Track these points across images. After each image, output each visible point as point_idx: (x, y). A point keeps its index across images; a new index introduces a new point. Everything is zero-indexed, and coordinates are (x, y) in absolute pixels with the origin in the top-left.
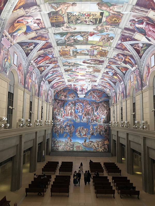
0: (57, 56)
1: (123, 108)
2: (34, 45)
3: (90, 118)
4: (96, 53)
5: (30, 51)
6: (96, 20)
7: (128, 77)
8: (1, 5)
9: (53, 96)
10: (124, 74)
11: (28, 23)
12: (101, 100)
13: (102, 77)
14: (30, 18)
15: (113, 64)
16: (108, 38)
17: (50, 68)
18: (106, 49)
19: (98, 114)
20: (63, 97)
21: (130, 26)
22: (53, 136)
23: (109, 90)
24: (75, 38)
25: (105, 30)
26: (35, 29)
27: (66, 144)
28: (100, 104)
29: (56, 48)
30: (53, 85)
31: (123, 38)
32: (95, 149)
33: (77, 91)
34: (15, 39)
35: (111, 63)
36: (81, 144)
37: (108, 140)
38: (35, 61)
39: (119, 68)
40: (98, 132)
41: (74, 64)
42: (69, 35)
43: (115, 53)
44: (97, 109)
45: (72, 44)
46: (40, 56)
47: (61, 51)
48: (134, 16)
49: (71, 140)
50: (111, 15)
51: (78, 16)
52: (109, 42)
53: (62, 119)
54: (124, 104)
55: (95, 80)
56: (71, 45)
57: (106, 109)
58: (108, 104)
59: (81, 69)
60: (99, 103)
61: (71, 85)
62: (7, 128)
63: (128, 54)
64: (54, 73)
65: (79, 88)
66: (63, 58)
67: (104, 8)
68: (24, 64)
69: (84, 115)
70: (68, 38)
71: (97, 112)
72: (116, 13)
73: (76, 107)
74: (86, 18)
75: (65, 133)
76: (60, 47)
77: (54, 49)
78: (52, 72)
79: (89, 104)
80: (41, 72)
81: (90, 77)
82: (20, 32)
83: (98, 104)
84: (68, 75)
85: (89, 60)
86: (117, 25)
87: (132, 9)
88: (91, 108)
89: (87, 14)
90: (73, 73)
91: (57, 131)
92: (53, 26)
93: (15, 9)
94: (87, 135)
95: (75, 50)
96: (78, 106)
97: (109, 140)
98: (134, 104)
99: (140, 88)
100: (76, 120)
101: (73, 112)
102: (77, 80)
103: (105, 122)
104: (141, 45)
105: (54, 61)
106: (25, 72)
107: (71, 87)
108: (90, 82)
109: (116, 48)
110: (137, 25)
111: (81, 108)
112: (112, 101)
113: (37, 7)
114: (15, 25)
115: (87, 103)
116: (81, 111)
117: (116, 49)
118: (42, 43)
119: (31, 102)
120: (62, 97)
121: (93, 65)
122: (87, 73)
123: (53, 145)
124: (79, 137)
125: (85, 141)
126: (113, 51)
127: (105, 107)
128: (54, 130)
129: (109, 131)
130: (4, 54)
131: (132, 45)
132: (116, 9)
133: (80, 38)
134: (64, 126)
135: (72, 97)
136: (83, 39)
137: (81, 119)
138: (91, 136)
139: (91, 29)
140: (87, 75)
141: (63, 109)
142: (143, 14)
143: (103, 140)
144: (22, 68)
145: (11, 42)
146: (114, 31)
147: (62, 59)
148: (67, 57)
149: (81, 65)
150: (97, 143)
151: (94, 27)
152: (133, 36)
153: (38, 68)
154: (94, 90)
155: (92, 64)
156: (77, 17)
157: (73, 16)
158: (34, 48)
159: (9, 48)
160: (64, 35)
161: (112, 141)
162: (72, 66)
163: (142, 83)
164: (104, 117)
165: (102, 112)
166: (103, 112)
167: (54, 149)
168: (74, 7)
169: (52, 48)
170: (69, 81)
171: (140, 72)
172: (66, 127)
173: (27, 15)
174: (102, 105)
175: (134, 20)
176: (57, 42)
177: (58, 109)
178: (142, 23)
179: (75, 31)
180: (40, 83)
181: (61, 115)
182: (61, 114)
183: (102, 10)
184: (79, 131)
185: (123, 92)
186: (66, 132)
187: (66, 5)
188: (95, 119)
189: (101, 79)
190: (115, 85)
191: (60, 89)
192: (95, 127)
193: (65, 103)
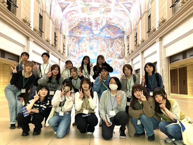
3: (105, 54)
9: (68, 32)
12: (115, 36)
20: (78, 34)
33: (92, 26)
44: (112, 46)
53: (77, 55)
55: (109, 8)
57: (121, 45)
58: (123, 40)
60: (114, 39)
61: (85, 18)
65: (93, 23)
79: (104, 41)
81: (104, 2)
83: (113, 40)
88: (106, 44)
96: (93, 43)
101: (88, 48)
102: (91, 10)
103: (119, 58)
107: (86, 21)
108: (105, 13)
115: (102, 39)
116: (96, 48)
141: (78, 46)
164: (119, 53)
166: (118, 48)
170: (83, 10)
174: (117, 41)
177: (73, 46)
182: (76, 50)
188: (110, 55)
189: (115, 5)
190: (130, 12)
191: (74, 24)
192: (110, 63)
193: (80, 40)
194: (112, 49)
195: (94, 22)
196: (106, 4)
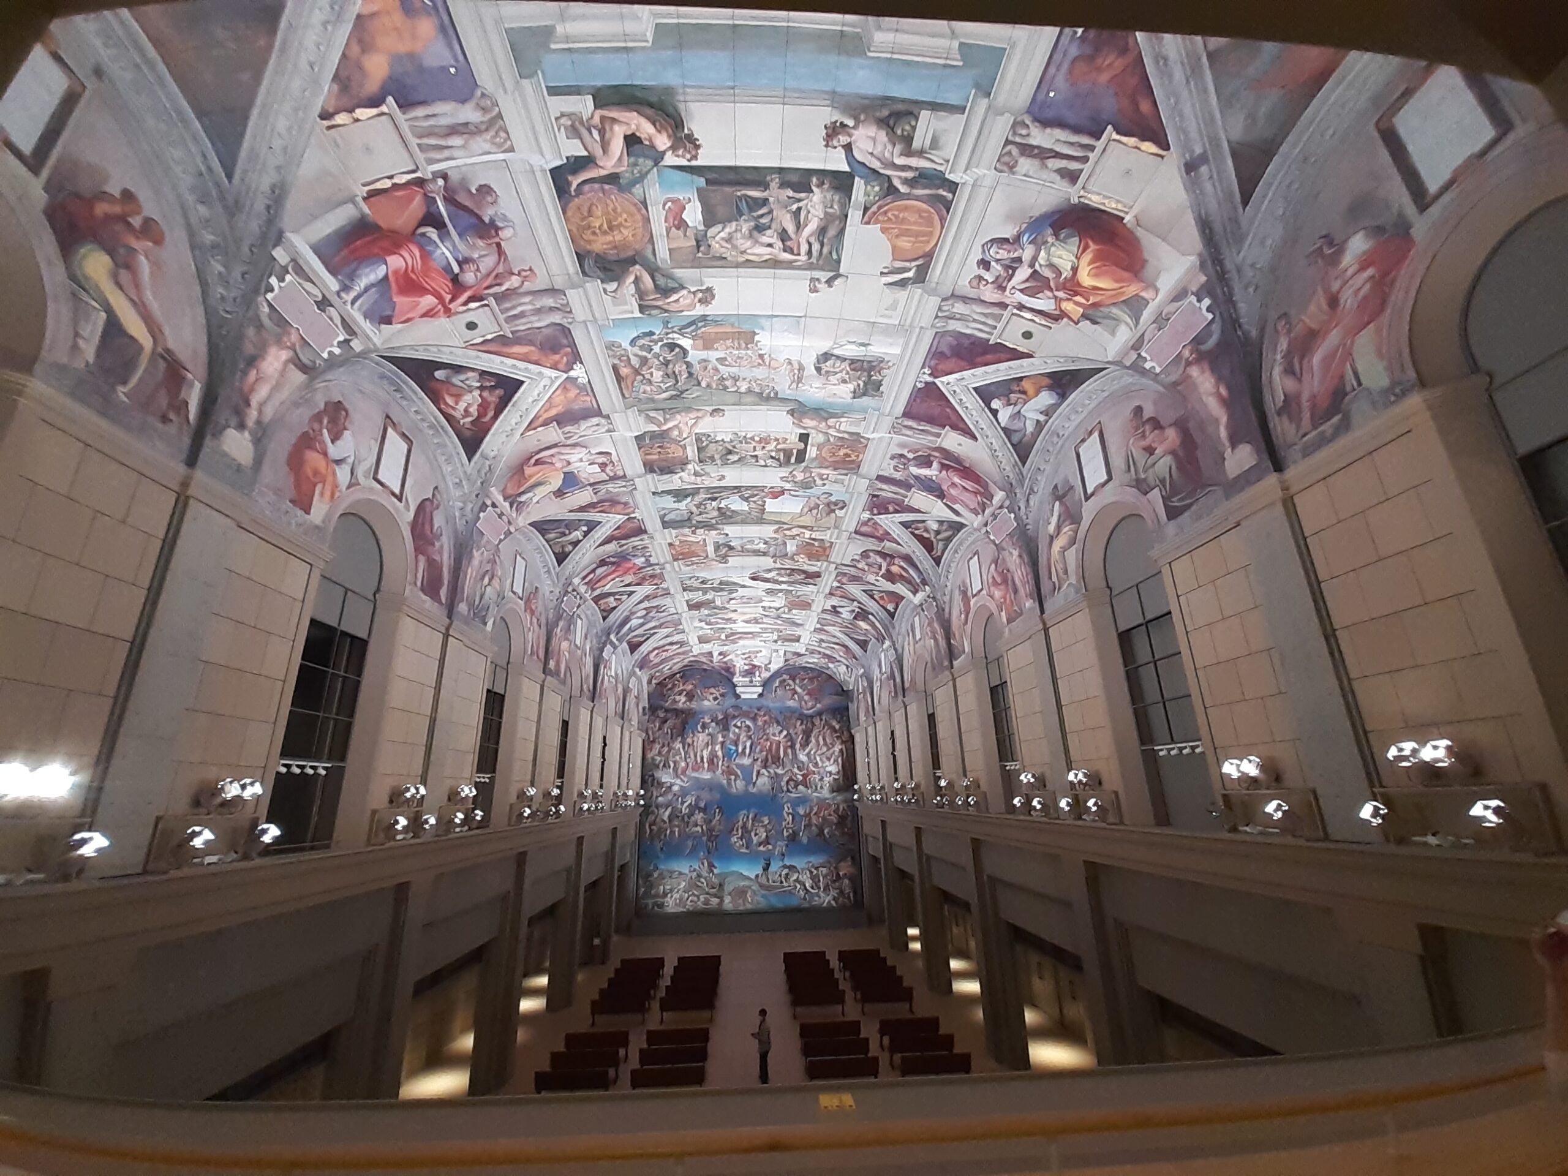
0: (662, 561)
1: (897, 734)
2: (585, 528)
3: (783, 775)
4: (794, 548)
5: (570, 548)
6: (788, 454)
7: (903, 625)
8: (485, 415)
9: (646, 696)
10: (892, 615)
11: (569, 463)
12: (818, 705)
13: (818, 626)
14: (578, 449)
15: (851, 581)
16: (828, 505)
17: (636, 598)
18: (826, 536)
19: (809, 758)
20: (683, 699)
21: (892, 471)
22: (645, 854)
23: (844, 667)
24: (722, 505)
25: (819, 482)
26: (592, 481)
27: (693, 885)
28: (817, 721)
29: (657, 535)
30: (648, 654)
31: (875, 506)
32: (805, 899)
33: (733, 674)
34: (524, 514)
35: (844, 580)
36: (750, 879)
37: (853, 858)
38: (587, 580)
39: (872, 597)
40: (814, 828)
41: (721, 583)
42: (702, 496)
43: (855, 549)
44: (806, 741)
45: (714, 521)
46: (603, 563)
47: (678, 543)
48: (902, 445)
49: (711, 866)
50: (832, 439)
51: (732, 441)
52: (833, 515)
53: (678, 781)
54: (899, 716)
55: (793, 635)
56: (708, 526)
57: (837, 737)
58: (845, 719)
59: (745, 600)
60: (812, 717)
61: (710, 654)
62: (474, 825)
63: (897, 551)
64: (651, 614)
65: (738, 665)
66: (682, 567)
67: (809, 422)
68: (548, 588)
69: (759, 763)
70: (701, 504)
71: (807, 751)
72: (846, 436)
73: (731, 735)
74: (755, 448)
75: (688, 837)
76: (674, 532)
77: (652, 538)
78: (644, 612)
79: (778, 723)
80: (606, 613)
81: (776, 624)
82: (541, 492)
83: (809, 719)
84: (701, 621)
85: (770, 571)
86: (853, 469)
87: (893, 427)
88: (785, 737)
89: (757, 439)
90: (717, 614)
91: (660, 829)
92: (652, 471)
93: (530, 426)
94: (772, 842)
95: (721, 540)
96: (737, 730)
97: (856, 860)
98: (931, 718)
99: (946, 663)
100: (729, 784)
101: (720, 753)
102: (732, 637)
103: (836, 789)
104: (935, 526)
105: (651, 577)
106: (551, 616)
107: (712, 661)
108: (779, 643)
109: (856, 532)
110: (915, 470)
111: (750, 737)
112: (859, 709)
113: (603, 421)
114: (528, 471)
115: (771, 717)
116: (748, 751)
117: (858, 537)
118: (611, 521)
119: (565, 724)
120: (677, 698)
121: (784, 586)
122: (766, 613)
123: (642, 890)
124: (744, 850)
125: (766, 869)
126: (846, 542)
127: (836, 731)
128: (647, 826)
129: (853, 822)
130: (481, 562)
131: (906, 525)
132: (845, 425)
133: (736, 504)
134: (685, 810)
135: (715, 699)
136: (747, 508)
137: (748, 781)
138: (787, 846)
139: (773, 477)
140: (765, 620)
141: (681, 746)
142: (927, 440)
143: (832, 861)
144: (538, 605)
145: (510, 523)
146: (846, 483)
147: (680, 569)
148: (697, 563)
149: (744, 586)
150: (811, 872)
151: (784, 472)
152: (907, 500)
153: (596, 600)
154: (792, 672)
155: (783, 582)
156: (726, 445)
157: (717, 442)
158: (585, 537)
159: (501, 541)
160: (686, 496)
161: (865, 862)
162: (713, 589)
163: (949, 644)
164: (833, 769)
165: (825, 749)
166: (829, 749)
167: (647, 905)
168: (717, 418)
169: (645, 536)
170: (702, 640)
171: (940, 611)
172: (691, 814)
173: (569, 442)
174: (823, 723)
175: (902, 456)
176: (662, 517)
177: (663, 746)
178: (929, 464)
179: (723, 483)
180: (602, 650)
181: (675, 769)
182: (675, 762)
183: (805, 428)
184: (744, 826)
185: (892, 676)
186: (695, 832)
187: (693, 415)
188: (801, 778)
189: (814, 632)
191: (670, 669)
192: (801, 811)
193: (690, 721)
194: (808, 755)
195: (742, 662)
196: (782, 627)
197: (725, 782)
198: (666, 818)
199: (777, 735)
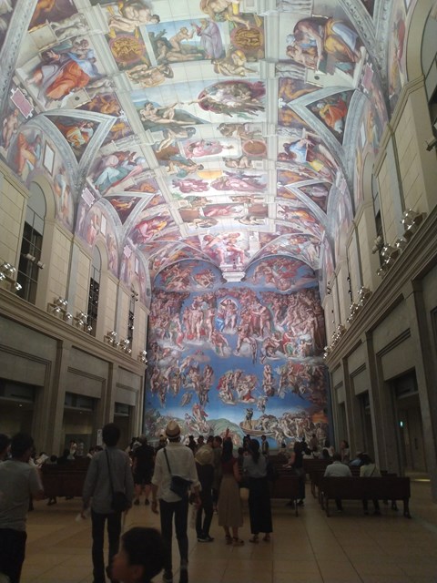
0: (109, 71)
3: (262, 342)
4: (228, 39)
9: (149, 280)
10: (340, 138)
12: (293, 286)
13: (280, 186)
15: (294, 91)
19: (286, 331)
20: (180, 284)
22: (150, 403)
27: (188, 428)
28: (292, 299)
29: (89, 17)
30: (138, 227)
33: (219, 261)
35: (287, 93)
36: (236, 426)
37: (325, 411)
38: (35, 79)
40: (290, 385)
43: (287, 24)
44: (282, 315)
47: (114, 35)
49: (203, 414)
53: (176, 348)
55: (261, 205)
57: (310, 312)
58: (316, 296)
59: (206, 147)
60: (287, 295)
61: (197, 238)
63: (326, 8)
66: (131, 83)
69: (242, 333)
71: (282, 323)
73: (219, 311)
75: (185, 391)
76: (104, 11)
77: (85, 23)
79: (258, 301)
81: (242, 188)
83: (285, 297)
84: (176, 185)
88: (264, 311)
90: (187, 174)
91: (161, 385)
94: (254, 396)
95: (155, 28)
96: (224, 307)
97: (327, 411)
100: (218, 350)
103: (310, 353)
105: (105, 99)
107: (200, 248)
111: (234, 313)
112: (326, 281)
115: (252, 297)
116: (233, 324)
120: (175, 283)
122: (230, 171)
123: (148, 432)
124: (230, 402)
125: (249, 417)
126: (276, 13)
127: (308, 307)
128: (152, 382)
129: (324, 380)
134: (182, 370)
135: (206, 283)
137: (234, 347)
138: (267, 400)
140: (232, 182)
141: (178, 320)
143: (307, 413)
147: (131, 87)
148: (144, 77)
150: (288, 422)
155: (232, 109)
161: (336, 411)
164: (306, 337)
165: (298, 321)
166: (302, 322)
172: (188, 373)
174: (297, 300)
177: (165, 320)
181: (174, 338)
182: (174, 333)
186: (190, 387)
188: (278, 345)
189: (278, 196)
190: (326, 212)
191: (166, 256)
192: (279, 371)
193: (186, 301)
194: (284, 326)
195: (225, 248)
196: (249, 194)
197: (214, 348)
198: (166, 376)
199: (258, 310)
